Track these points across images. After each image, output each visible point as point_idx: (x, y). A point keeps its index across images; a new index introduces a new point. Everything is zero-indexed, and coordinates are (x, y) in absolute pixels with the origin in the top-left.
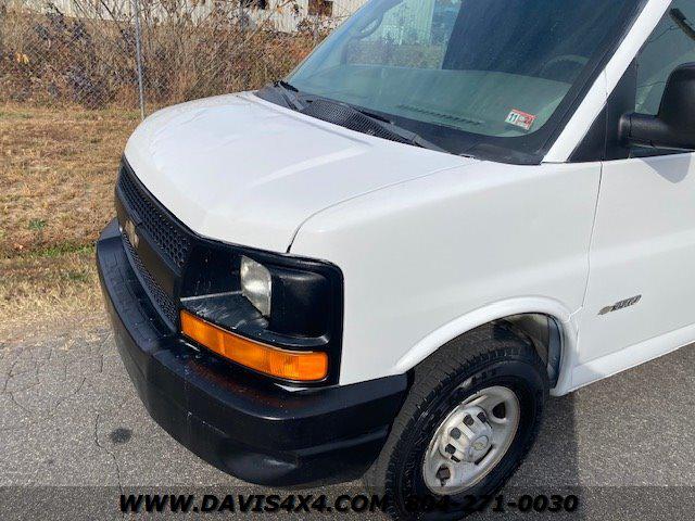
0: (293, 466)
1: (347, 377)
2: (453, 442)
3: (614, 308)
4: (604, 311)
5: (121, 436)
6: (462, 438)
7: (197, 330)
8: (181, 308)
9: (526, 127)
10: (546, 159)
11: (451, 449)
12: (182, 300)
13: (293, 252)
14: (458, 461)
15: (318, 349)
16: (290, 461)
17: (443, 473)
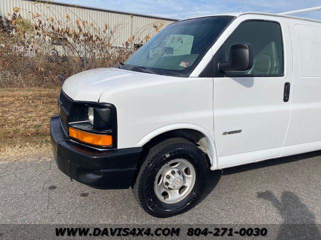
0: (100, 177)
1: (120, 146)
2: (168, 181)
3: (229, 133)
4: (225, 133)
5: (53, 188)
6: (171, 179)
7: (74, 133)
8: (69, 126)
9: (186, 67)
10: (191, 76)
11: (167, 184)
12: (69, 123)
13: (100, 101)
14: (171, 189)
15: (108, 134)
16: (100, 175)
17: (165, 194)
